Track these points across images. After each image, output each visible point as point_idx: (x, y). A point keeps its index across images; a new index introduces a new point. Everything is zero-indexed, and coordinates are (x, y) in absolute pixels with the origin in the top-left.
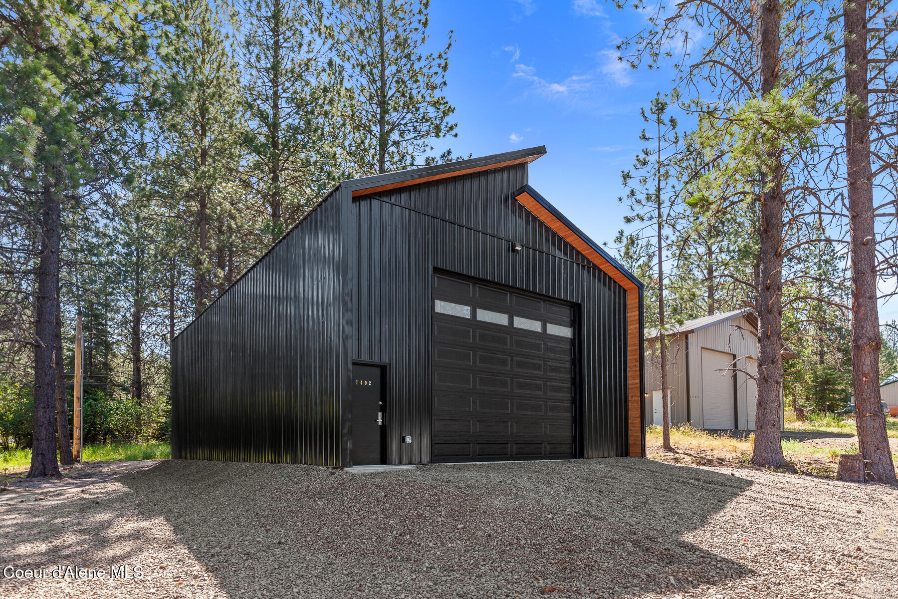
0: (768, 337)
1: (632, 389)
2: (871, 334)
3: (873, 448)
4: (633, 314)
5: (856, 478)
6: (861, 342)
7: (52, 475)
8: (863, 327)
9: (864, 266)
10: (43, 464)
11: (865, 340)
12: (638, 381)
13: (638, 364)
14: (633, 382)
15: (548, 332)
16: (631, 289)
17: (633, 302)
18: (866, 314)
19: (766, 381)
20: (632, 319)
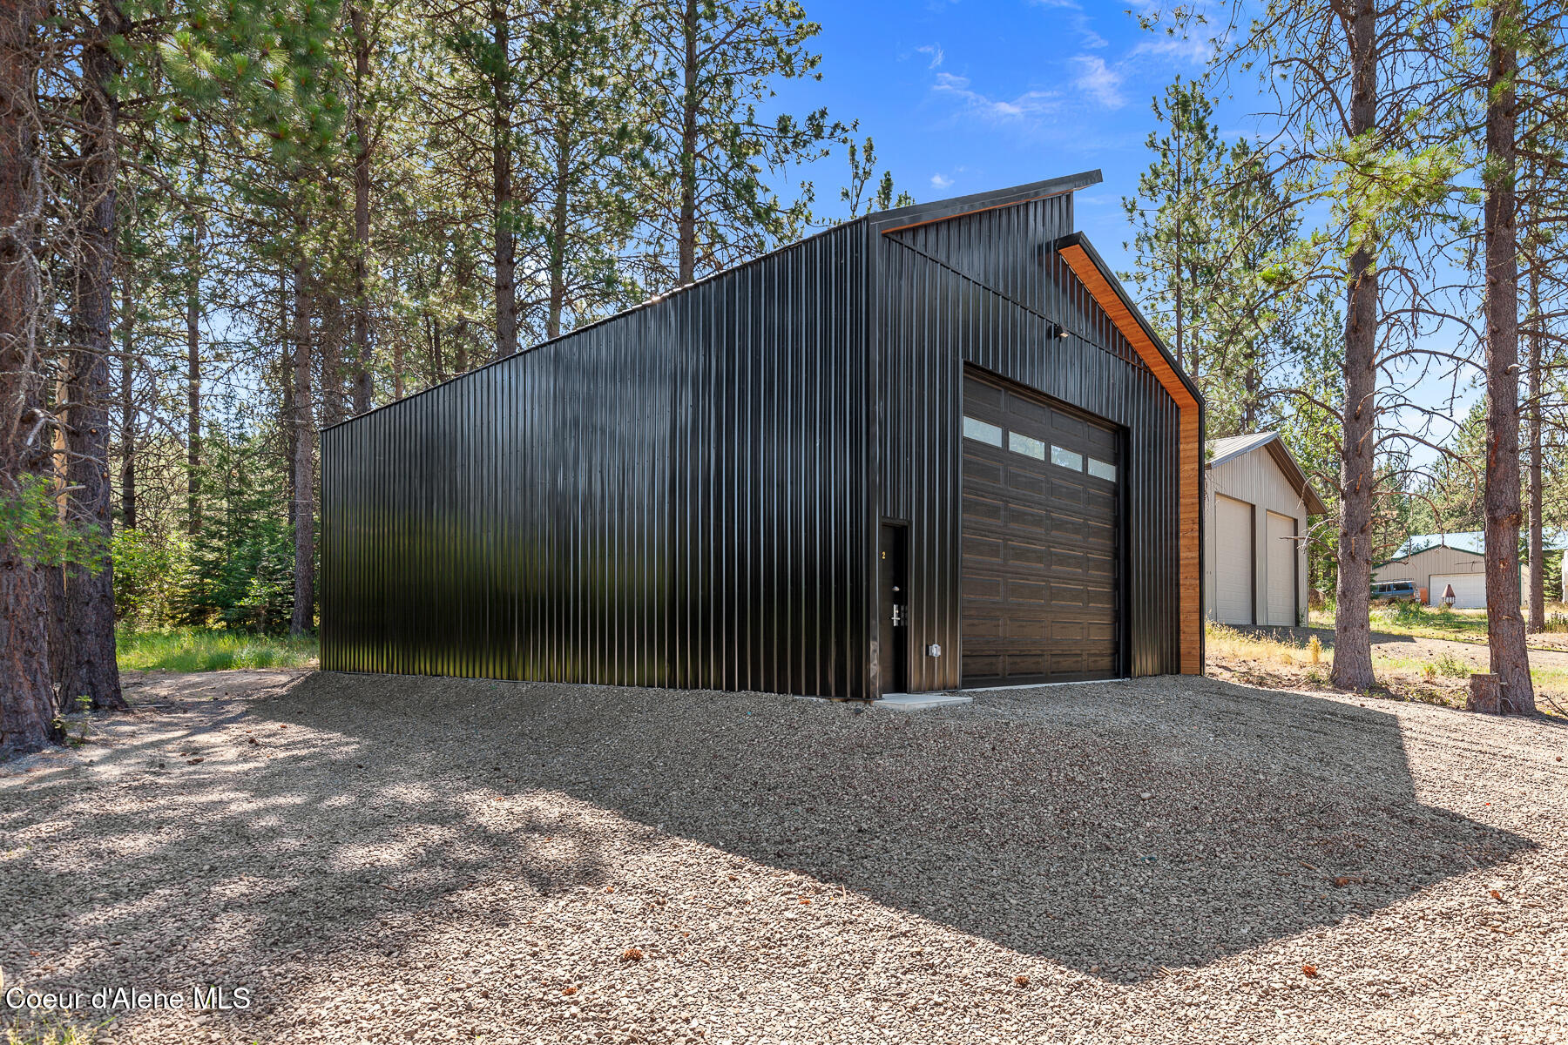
0: (1356, 492)
1: (1186, 565)
2: (1511, 503)
3: (1510, 665)
4: (1190, 446)
5: (1492, 708)
6: (1499, 513)
7: (113, 708)
8: (1502, 492)
9: (1505, 405)
10: (91, 683)
11: (1504, 511)
12: (1196, 554)
13: (1197, 527)
14: (1187, 555)
15: (1090, 472)
16: (1186, 406)
17: (1189, 427)
18: (1506, 473)
19: (1353, 558)
20: (1188, 454)
